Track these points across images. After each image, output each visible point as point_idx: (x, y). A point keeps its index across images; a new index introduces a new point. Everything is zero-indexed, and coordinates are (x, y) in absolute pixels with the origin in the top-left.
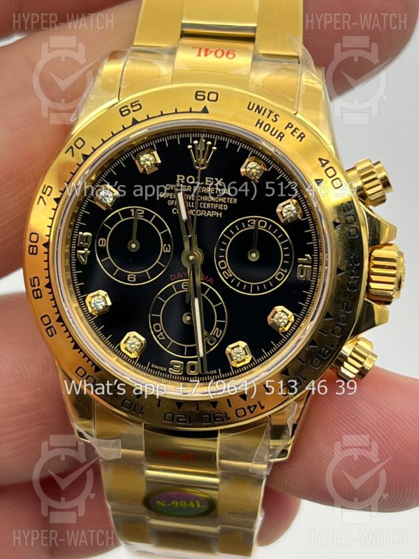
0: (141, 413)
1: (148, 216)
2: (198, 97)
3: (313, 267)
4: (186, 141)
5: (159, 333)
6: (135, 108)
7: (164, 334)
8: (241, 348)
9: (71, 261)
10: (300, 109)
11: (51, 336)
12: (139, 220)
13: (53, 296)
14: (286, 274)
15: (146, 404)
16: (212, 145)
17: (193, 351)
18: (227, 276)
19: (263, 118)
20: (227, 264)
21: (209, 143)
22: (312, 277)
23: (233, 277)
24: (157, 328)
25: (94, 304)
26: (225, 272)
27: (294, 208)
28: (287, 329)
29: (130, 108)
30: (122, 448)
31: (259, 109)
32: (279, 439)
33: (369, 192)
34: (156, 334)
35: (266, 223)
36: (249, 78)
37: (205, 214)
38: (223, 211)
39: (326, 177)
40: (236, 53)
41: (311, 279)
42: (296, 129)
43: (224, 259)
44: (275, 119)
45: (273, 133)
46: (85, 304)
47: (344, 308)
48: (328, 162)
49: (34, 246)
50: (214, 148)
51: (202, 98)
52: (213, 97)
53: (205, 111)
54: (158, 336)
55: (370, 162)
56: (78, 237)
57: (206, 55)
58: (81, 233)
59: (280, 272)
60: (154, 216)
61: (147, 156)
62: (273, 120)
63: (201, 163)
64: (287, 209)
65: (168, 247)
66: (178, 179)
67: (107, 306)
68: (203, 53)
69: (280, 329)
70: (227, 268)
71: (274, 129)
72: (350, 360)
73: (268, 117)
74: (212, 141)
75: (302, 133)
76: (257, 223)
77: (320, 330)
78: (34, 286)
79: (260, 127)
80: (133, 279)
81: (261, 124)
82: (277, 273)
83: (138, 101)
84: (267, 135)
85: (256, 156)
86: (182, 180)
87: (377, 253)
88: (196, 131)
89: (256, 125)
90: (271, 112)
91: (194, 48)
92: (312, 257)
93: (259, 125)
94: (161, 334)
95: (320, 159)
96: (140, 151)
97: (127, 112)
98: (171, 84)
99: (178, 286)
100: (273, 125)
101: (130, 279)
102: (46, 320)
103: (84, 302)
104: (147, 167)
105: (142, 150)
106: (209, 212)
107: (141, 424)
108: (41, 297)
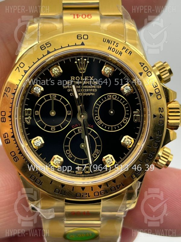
0: (64, 195)
1: (58, 98)
2: (79, 38)
3: (140, 115)
4: (74, 60)
5: (69, 154)
6: (48, 46)
7: (71, 155)
8: (110, 158)
9: (22, 124)
10: (127, 40)
11: (16, 161)
12: (54, 100)
13: (16, 141)
14: (128, 120)
15: (67, 190)
16: (87, 61)
17: (87, 162)
18: (99, 123)
19: (111, 46)
20: (99, 118)
21: (85, 60)
22: (140, 120)
23: (103, 124)
24: (68, 152)
25: (36, 143)
26: (98, 122)
27: (129, 88)
28: (131, 146)
29: (45, 45)
30: (55, 212)
31: (108, 41)
32: (131, 200)
33: (163, 77)
34: (68, 155)
35: (116, 96)
36: (100, 26)
37: (86, 94)
38: (95, 92)
39: (144, 71)
40: (92, 16)
41: (140, 121)
42: (127, 49)
43: (98, 115)
44: (117, 46)
45: (117, 52)
46: (31, 144)
47: (158, 134)
48: (144, 64)
49: (3, 118)
50: (88, 62)
51: (80, 38)
52: (86, 37)
53: (83, 44)
54: (69, 156)
55: (162, 62)
56: (24, 111)
57: (78, 17)
58: (26, 109)
59: (125, 119)
60: (62, 98)
61: (55, 69)
62: (116, 46)
63: (82, 70)
64: (126, 88)
65: (70, 112)
66: (72, 79)
67: (42, 144)
68: (76, 17)
69: (128, 147)
70: (99, 120)
71: (117, 50)
72: (162, 158)
73: (113, 45)
74: (87, 58)
75: (130, 51)
76: (112, 96)
77: (148, 145)
78: (6, 137)
79: (110, 50)
80: (54, 130)
81: (111, 48)
82: (124, 120)
83: (49, 42)
84: (114, 53)
85: (109, 64)
86: (73, 79)
87: (170, 105)
88: (79, 54)
89: (108, 49)
90: (114, 42)
91: (71, 14)
92: (140, 111)
93: (109, 49)
94: (70, 155)
95: (140, 63)
96: (51, 67)
97: (44, 48)
98: (63, 33)
99: (76, 131)
100: (116, 48)
101: (52, 130)
102: (13, 154)
103: (31, 143)
104: (56, 74)
105: (52, 66)
106: (88, 93)
107: (63, 200)
108: (10, 143)
